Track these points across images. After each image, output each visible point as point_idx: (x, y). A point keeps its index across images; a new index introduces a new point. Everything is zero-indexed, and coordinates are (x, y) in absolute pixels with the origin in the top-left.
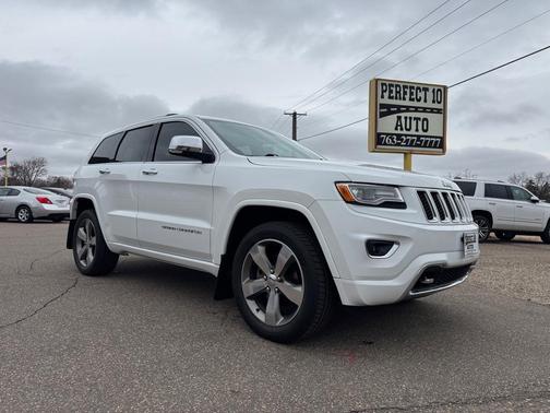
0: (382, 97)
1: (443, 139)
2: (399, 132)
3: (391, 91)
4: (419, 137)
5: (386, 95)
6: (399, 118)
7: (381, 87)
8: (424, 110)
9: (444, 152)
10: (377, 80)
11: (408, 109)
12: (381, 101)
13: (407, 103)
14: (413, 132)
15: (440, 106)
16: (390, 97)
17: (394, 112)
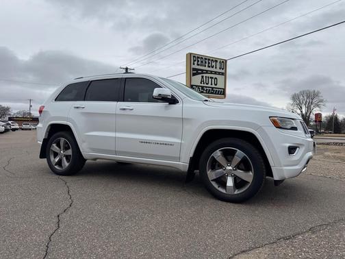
0: (194, 64)
1: (224, 89)
2: (202, 85)
3: (198, 61)
4: (213, 88)
5: (196, 63)
6: (203, 77)
7: (193, 58)
8: (215, 73)
9: (225, 97)
10: (191, 54)
11: (207, 72)
12: (193, 66)
13: (207, 68)
14: (209, 85)
15: (223, 71)
16: (198, 65)
17: (200, 73)
